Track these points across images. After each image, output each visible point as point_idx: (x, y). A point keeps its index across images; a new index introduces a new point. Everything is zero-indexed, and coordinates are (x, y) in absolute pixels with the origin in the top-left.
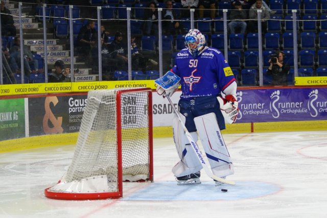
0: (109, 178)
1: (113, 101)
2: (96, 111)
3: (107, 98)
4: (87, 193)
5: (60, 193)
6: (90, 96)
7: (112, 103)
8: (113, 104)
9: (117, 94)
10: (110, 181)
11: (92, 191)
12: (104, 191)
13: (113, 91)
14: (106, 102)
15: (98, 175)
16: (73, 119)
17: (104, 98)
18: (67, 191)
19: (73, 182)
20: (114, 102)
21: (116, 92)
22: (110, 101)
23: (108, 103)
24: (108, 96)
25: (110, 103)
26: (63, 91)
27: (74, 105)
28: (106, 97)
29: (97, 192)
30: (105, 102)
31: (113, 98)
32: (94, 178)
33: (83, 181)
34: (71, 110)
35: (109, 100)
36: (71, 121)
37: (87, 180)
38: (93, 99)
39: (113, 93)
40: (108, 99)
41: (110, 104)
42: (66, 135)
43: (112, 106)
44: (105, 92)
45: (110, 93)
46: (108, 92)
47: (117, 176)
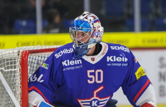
1: (15, 67)
3: (6, 62)
7: (13, 70)
8: (15, 71)
9: (22, 56)
20: (18, 69)
21: (20, 54)
22: (11, 68)
23: (7, 70)
24: (7, 60)
25: (10, 70)
30: (3, 68)
35: (9, 65)
39: (16, 54)
40: (8, 63)
41: (11, 72)
43: (13, 74)
44: (4, 53)
45: (11, 55)
46: (8, 52)
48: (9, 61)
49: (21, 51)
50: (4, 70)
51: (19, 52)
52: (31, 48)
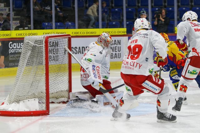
0: (40, 100)
1: (42, 44)
2: (30, 51)
3: (38, 42)
4: (24, 111)
6: (26, 41)
7: (42, 45)
9: (46, 39)
10: (40, 103)
11: (27, 110)
12: (36, 110)
13: (43, 36)
15: (32, 98)
16: (12, 57)
17: (36, 42)
18: (8, 109)
19: (14, 104)
20: (44, 45)
21: (45, 38)
22: (41, 44)
23: (39, 46)
24: (39, 41)
25: (40, 45)
26: (5, 37)
27: (13, 48)
29: (31, 111)
30: (37, 45)
31: (42, 42)
32: (29, 101)
33: (21, 103)
34: (11, 51)
35: (40, 43)
36: (10, 59)
37: (24, 102)
38: (28, 42)
40: (39, 42)
41: (41, 46)
42: (7, 69)
43: (42, 48)
44: (37, 37)
45: (41, 38)
46: (39, 37)
47: (45, 99)
48: (40, 41)
49: (45, 36)
51: (44, 37)
52: (50, 35)
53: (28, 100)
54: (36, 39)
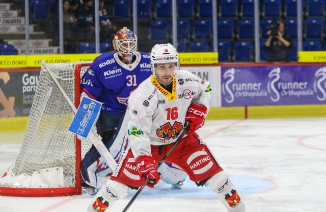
0: (66, 170)
1: (71, 77)
2: (51, 89)
3: (64, 73)
4: (38, 187)
5: (6, 188)
6: (43, 70)
7: (70, 79)
8: (71, 81)
10: (66, 174)
11: (44, 186)
12: (59, 186)
13: (71, 64)
14: (63, 78)
15: (53, 167)
16: (27, 100)
18: (14, 185)
19: (22, 175)
20: (73, 79)
21: (75, 67)
22: (68, 77)
23: (65, 79)
24: (65, 71)
25: (67, 79)
26: (16, 66)
27: (29, 83)
28: (62, 72)
29: (50, 187)
30: (61, 77)
31: (71, 74)
32: (48, 171)
33: (35, 174)
34: (25, 89)
35: (66, 76)
36: (25, 102)
37: (39, 172)
39: (71, 67)
40: (65, 74)
41: (68, 81)
42: (19, 119)
43: (69, 83)
44: (62, 66)
45: (65, 68)
46: (65, 65)
47: (74, 168)
48: (66, 72)
49: (75, 64)
50: (62, 79)
51: (74, 65)
52: (82, 62)
53: (46, 169)
54: (60, 69)
